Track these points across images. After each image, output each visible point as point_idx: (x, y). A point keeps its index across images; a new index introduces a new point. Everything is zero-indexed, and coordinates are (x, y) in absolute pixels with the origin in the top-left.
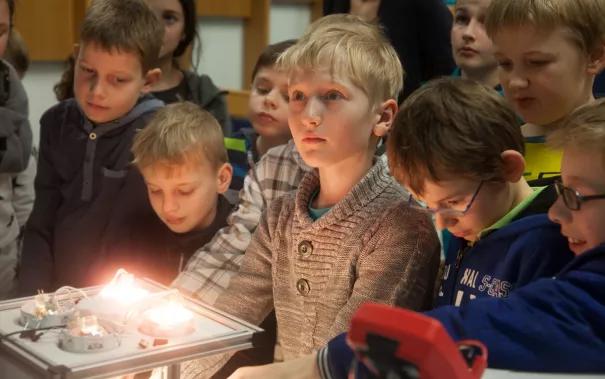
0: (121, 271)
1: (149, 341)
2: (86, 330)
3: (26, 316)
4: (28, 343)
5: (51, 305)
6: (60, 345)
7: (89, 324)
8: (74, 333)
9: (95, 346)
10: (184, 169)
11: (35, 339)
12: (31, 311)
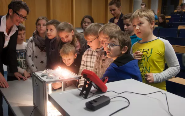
0: (59, 67)
1: (61, 78)
2: (51, 76)
3: (43, 73)
4: (42, 78)
5: (46, 72)
6: (47, 78)
7: (51, 75)
8: (49, 76)
9: (52, 78)
10: (69, 56)
11: (43, 77)
12: (44, 73)
